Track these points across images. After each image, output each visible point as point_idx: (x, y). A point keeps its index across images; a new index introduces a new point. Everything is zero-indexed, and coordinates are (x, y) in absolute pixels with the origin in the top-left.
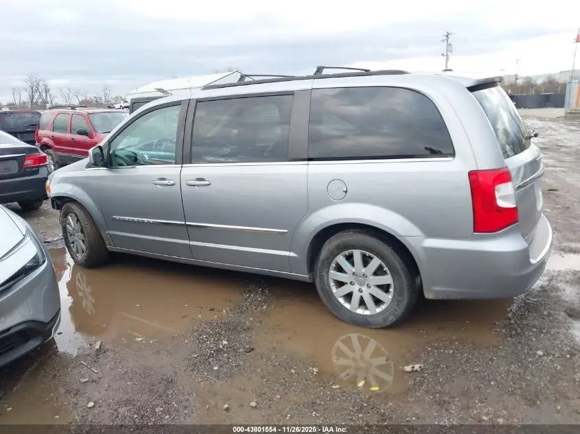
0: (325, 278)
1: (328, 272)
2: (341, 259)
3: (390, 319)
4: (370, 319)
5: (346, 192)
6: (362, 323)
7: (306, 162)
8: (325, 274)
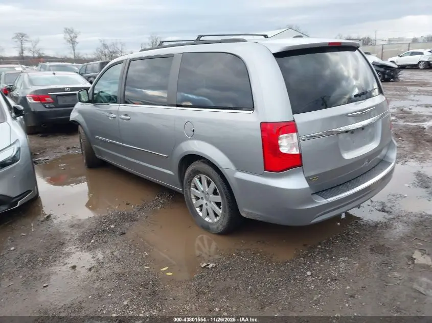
0: (188, 193)
1: (190, 189)
2: (196, 180)
3: (220, 228)
4: (211, 226)
5: (194, 131)
6: (206, 227)
7: (175, 108)
8: (188, 190)
